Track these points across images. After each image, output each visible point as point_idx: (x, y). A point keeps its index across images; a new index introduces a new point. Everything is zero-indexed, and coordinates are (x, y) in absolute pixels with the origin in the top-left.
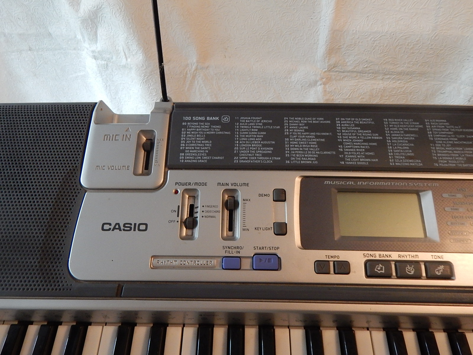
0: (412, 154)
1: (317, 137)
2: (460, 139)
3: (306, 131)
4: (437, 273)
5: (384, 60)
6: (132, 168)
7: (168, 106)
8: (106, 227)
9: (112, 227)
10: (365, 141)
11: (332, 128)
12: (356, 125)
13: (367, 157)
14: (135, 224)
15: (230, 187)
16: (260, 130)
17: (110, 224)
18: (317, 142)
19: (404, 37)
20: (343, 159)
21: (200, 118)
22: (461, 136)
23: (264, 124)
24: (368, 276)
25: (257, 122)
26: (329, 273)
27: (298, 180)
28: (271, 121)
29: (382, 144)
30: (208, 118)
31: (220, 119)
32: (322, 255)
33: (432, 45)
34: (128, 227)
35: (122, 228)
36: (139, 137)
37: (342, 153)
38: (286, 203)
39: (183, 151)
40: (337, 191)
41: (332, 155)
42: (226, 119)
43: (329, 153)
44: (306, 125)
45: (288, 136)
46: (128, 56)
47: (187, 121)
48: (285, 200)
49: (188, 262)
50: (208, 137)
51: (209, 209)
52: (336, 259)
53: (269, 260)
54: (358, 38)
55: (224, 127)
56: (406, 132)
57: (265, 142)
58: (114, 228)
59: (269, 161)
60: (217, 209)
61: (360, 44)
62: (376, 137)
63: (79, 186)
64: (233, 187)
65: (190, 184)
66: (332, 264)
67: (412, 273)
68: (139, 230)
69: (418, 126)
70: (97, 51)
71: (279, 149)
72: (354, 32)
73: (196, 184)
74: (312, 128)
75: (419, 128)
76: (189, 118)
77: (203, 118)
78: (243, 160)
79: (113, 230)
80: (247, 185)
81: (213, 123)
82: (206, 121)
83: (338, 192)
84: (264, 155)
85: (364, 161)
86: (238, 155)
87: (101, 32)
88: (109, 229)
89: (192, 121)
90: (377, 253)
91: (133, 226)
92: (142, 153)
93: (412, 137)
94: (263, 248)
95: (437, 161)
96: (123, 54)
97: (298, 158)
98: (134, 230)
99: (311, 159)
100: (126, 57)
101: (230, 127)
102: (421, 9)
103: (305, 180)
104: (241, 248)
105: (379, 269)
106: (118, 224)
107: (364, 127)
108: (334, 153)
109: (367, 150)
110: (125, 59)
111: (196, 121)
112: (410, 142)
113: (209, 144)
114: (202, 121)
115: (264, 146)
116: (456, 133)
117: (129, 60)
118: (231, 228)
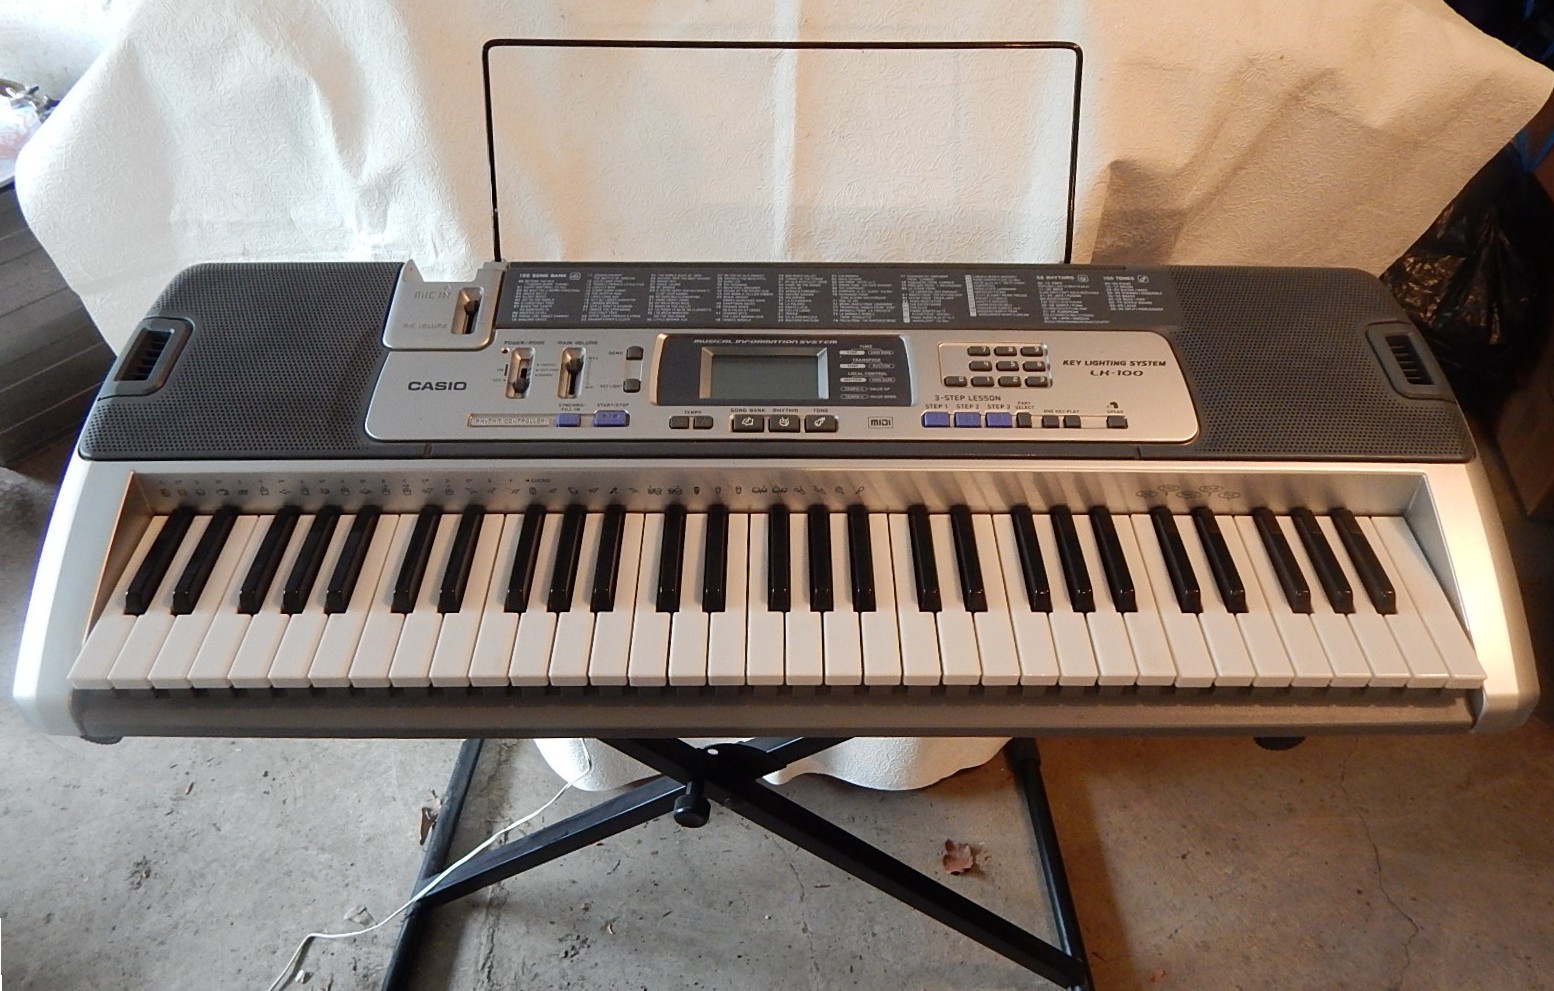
0: (809, 311)
1: (690, 294)
2: (870, 295)
3: (677, 287)
4: (817, 425)
5: (886, 254)
6: (449, 326)
7: (502, 267)
8: (413, 386)
9: (421, 386)
10: (750, 298)
11: (712, 285)
12: (742, 282)
13: (749, 313)
14: (451, 384)
15: (574, 346)
16: (617, 287)
17: (419, 384)
18: (690, 300)
19: (911, 216)
20: (720, 316)
21: (541, 276)
22: (873, 292)
23: (624, 281)
24: (734, 431)
25: (618, 278)
26: (687, 428)
27: (663, 337)
28: (633, 278)
29: (774, 301)
30: (552, 276)
31: (568, 275)
32: (680, 411)
33: (958, 227)
34: (441, 386)
35: (434, 386)
36: (460, 295)
37: (721, 310)
38: (642, 362)
39: (518, 310)
40: (712, 354)
41: (708, 312)
42: (576, 276)
43: (703, 310)
44: (678, 281)
45: (653, 294)
46: (439, 250)
47: (524, 279)
48: (641, 358)
49: (515, 421)
50: (549, 295)
51: (545, 368)
52: (697, 415)
53: (615, 416)
54: (839, 219)
55: (572, 284)
56: (804, 288)
57: (623, 300)
58: (424, 387)
59: (626, 319)
60: (555, 368)
61: (843, 228)
62: (766, 293)
63: (380, 347)
64: (578, 346)
65: (523, 343)
66: (691, 420)
67: (787, 425)
68: (455, 388)
69: (822, 281)
70: (382, 245)
71: (641, 306)
72: (831, 208)
73: (531, 343)
74: (685, 285)
75: (823, 285)
76: (528, 276)
77: (546, 276)
78: (593, 318)
79: (423, 389)
80: (596, 343)
81: (558, 280)
82: (549, 278)
83: (713, 357)
84: (619, 313)
85: (745, 318)
86: (587, 313)
87: (395, 211)
88: (418, 388)
89: (531, 278)
90: (748, 408)
91: (447, 386)
92: (463, 316)
93: (812, 293)
94: (608, 405)
95: (838, 317)
96: (430, 246)
97: (664, 314)
98: (450, 388)
99: (680, 315)
100: (436, 252)
101: (581, 284)
102: (931, 171)
103: (670, 337)
104: (582, 405)
105: (747, 422)
106: (430, 384)
107: (751, 284)
108: (710, 310)
109: (751, 307)
110: (434, 254)
111: (536, 279)
112: (807, 298)
113: (550, 302)
114: (544, 279)
115: (621, 303)
116: (867, 289)
117: (441, 256)
118: (572, 391)
